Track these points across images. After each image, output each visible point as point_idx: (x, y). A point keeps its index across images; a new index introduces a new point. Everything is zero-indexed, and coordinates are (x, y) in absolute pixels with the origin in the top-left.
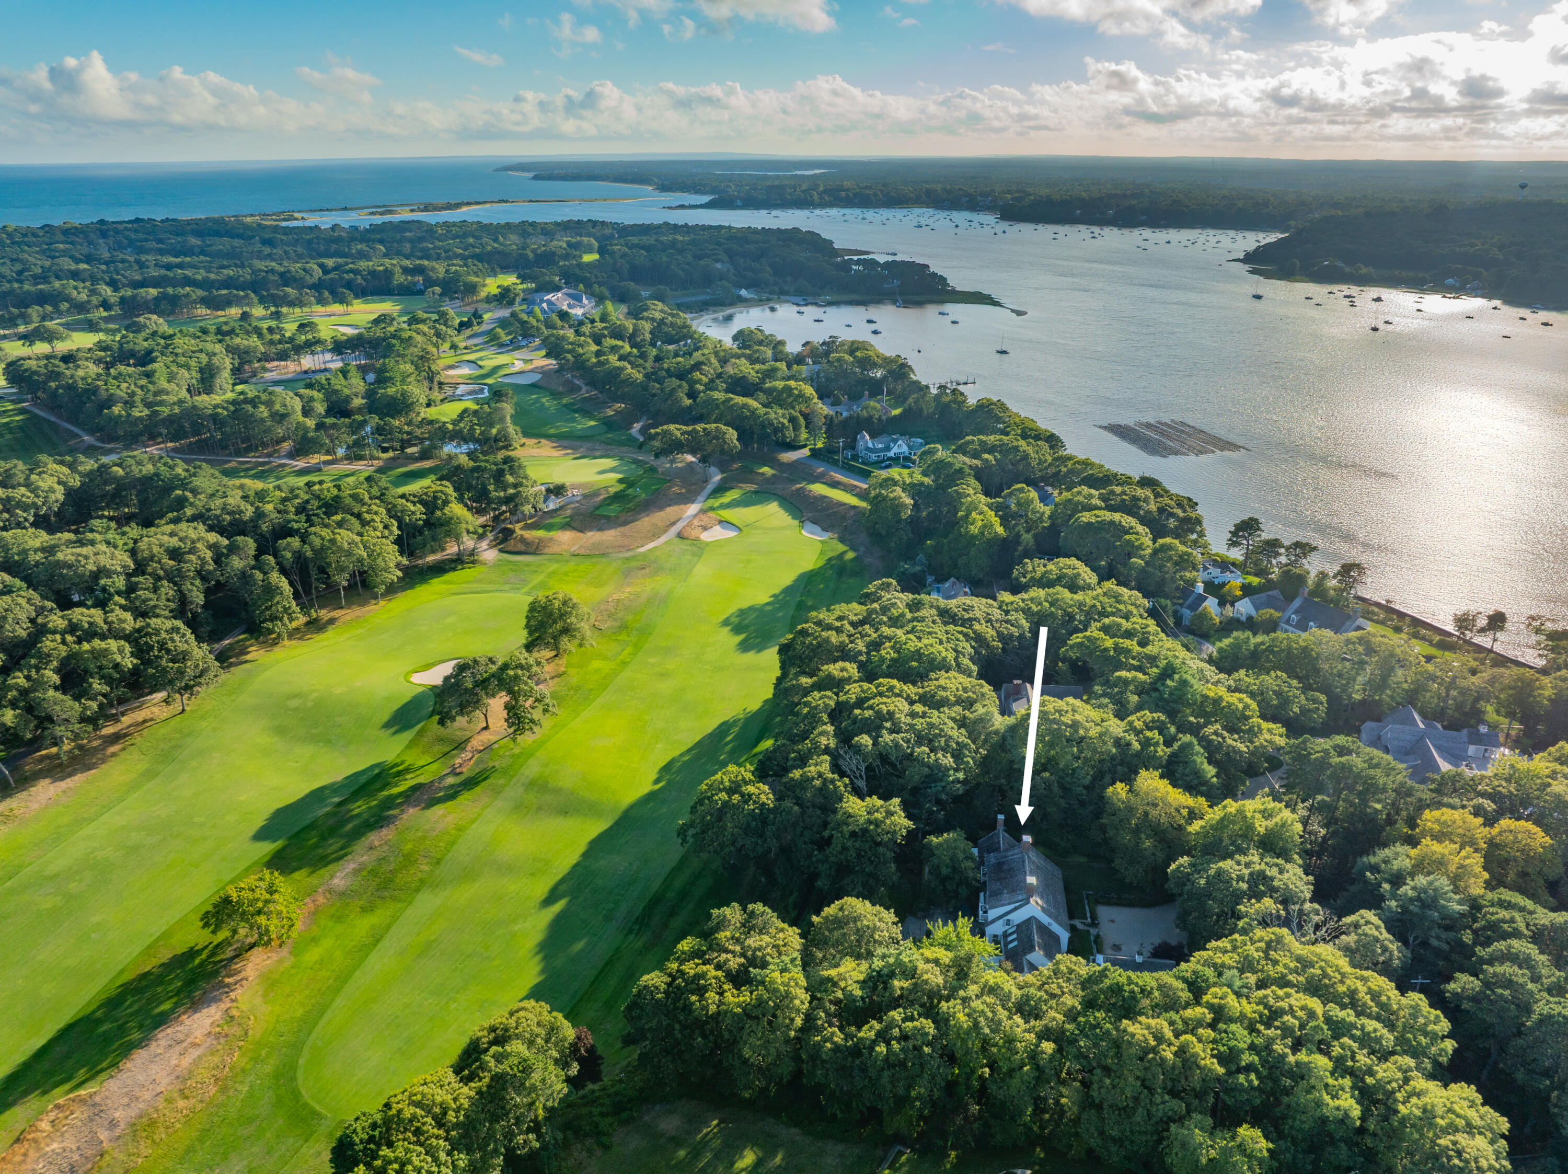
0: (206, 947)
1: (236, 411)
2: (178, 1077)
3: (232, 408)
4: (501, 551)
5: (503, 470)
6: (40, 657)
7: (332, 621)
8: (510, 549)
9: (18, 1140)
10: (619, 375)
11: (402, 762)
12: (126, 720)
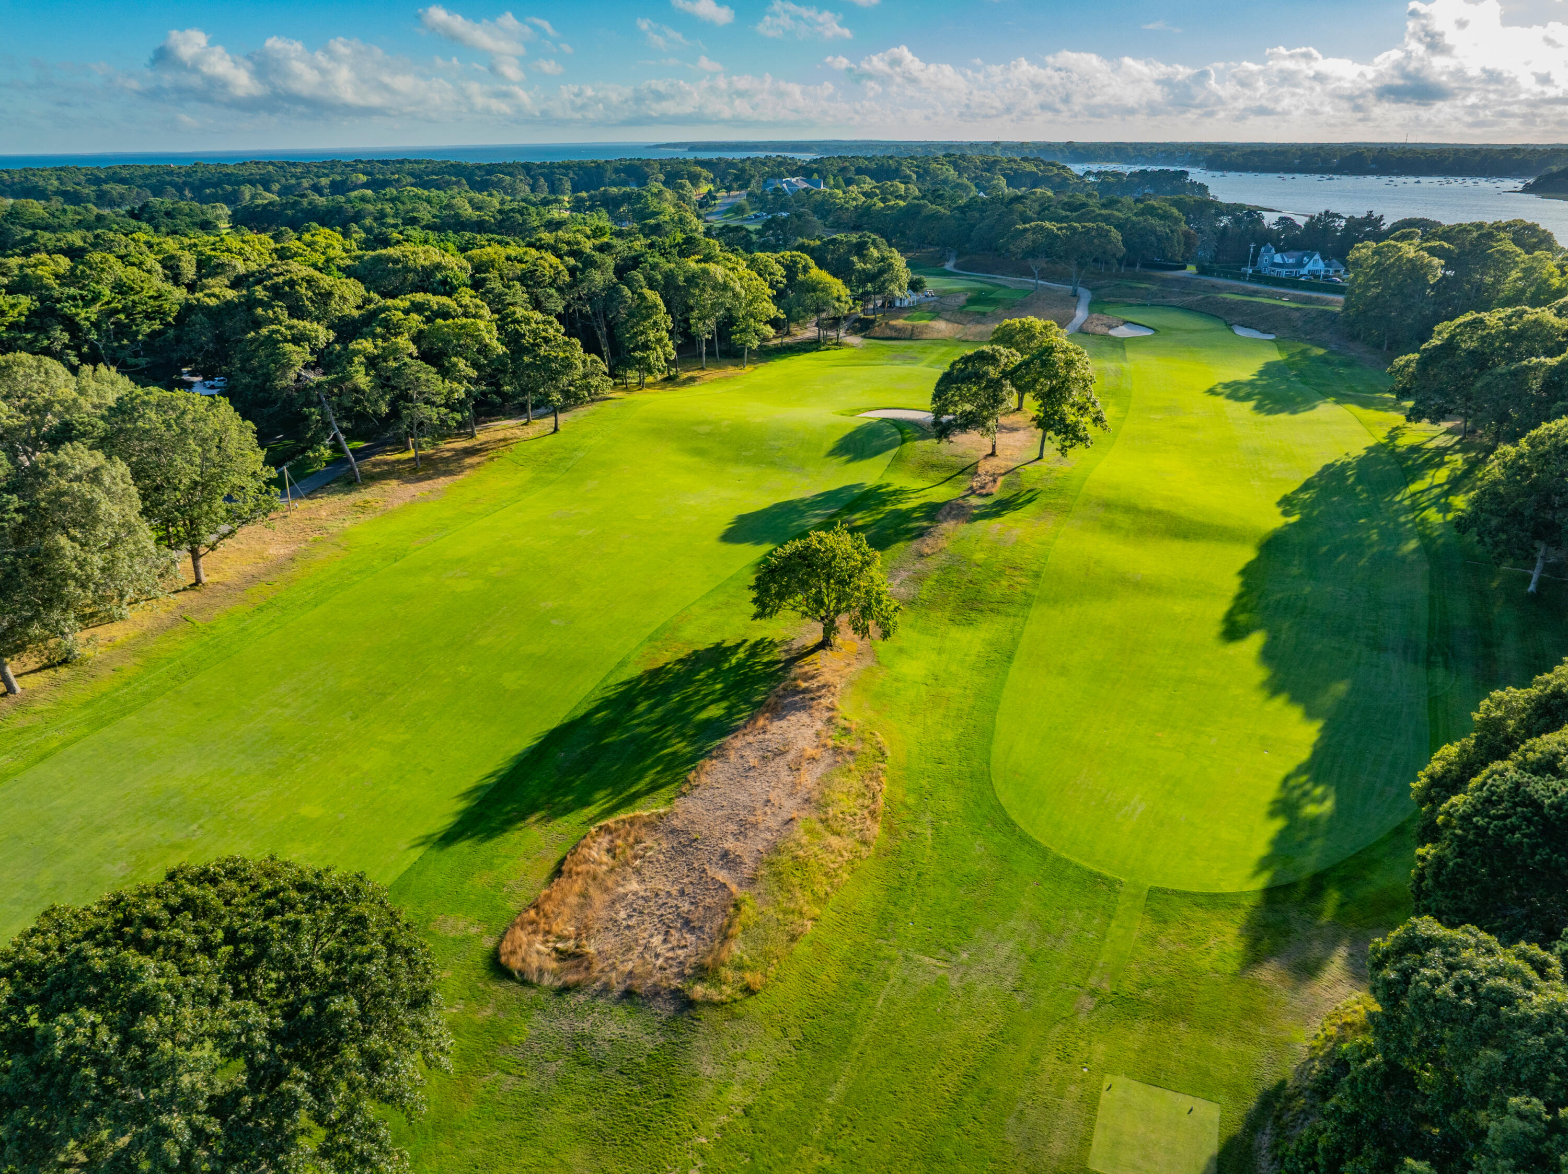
0: (738, 646)
1: (503, 220)
2: (807, 801)
3: (499, 217)
4: (864, 337)
5: (867, 243)
6: (387, 327)
7: (692, 380)
8: (877, 335)
9: (558, 872)
10: (919, 213)
11: (888, 485)
12: (481, 437)
